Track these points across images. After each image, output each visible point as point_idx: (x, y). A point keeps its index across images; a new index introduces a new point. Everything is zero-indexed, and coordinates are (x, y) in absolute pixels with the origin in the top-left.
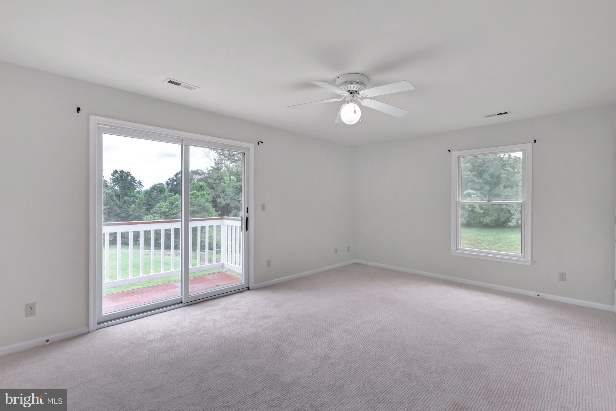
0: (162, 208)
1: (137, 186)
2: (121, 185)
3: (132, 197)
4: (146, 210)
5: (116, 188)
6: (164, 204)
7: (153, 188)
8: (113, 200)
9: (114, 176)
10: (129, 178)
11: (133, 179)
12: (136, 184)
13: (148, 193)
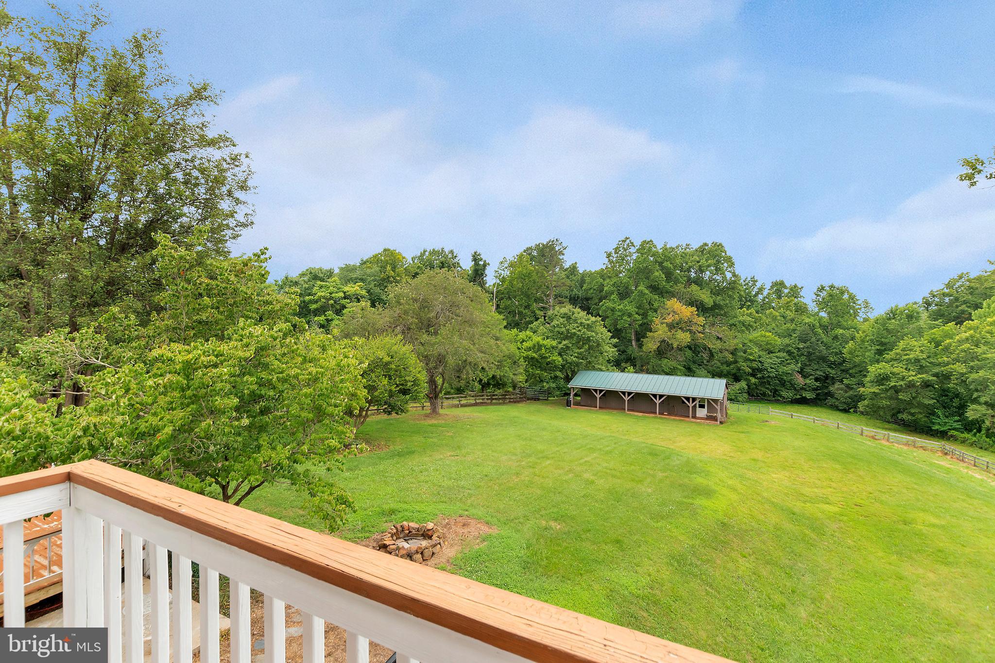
0: (911, 350)
1: (860, 309)
2: (829, 310)
3: (848, 329)
4: (876, 353)
5: (823, 314)
6: (916, 343)
7: (893, 314)
8: (815, 334)
9: (818, 295)
10: (846, 296)
11: (852, 298)
12: (860, 307)
13: (882, 323)
